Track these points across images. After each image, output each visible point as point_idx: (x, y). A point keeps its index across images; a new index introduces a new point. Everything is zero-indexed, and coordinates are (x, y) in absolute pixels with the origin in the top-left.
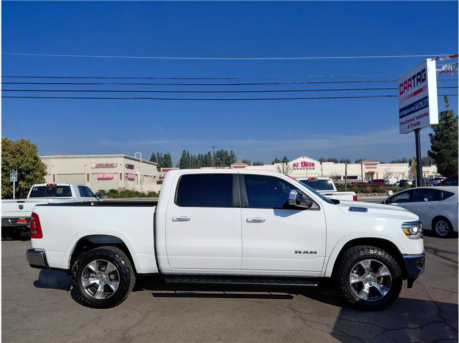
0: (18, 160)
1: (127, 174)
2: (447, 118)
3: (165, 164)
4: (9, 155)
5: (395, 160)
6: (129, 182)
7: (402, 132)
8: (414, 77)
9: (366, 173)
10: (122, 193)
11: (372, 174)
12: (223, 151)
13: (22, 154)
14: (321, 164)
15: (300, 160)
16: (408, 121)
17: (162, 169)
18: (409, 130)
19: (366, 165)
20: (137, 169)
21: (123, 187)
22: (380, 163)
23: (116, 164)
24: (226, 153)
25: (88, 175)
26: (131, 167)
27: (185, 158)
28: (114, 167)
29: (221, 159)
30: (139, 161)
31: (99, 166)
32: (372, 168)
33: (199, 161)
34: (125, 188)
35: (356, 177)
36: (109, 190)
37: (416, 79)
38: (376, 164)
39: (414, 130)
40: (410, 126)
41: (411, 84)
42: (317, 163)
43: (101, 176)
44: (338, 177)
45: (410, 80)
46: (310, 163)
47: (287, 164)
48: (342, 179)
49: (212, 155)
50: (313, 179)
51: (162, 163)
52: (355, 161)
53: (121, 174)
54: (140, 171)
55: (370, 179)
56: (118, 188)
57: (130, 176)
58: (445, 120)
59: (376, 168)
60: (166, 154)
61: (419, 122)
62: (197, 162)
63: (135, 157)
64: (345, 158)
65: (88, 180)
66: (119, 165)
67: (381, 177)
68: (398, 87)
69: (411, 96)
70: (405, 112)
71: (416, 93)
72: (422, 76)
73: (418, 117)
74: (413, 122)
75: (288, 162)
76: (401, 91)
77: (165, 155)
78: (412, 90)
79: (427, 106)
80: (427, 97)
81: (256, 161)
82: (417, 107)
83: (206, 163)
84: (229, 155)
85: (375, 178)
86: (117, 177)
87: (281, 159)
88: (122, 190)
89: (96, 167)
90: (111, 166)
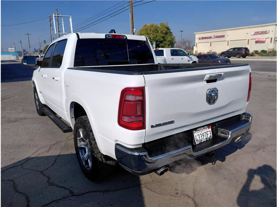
4: (152, 33)
21: (272, 48)
25: (248, 40)
28: (267, 33)
31: (256, 33)
34: (274, 49)
36: (261, 51)
53: (271, 38)
65: (248, 44)
66: (271, 31)
86: (268, 41)
88: (269, 51)
89: (254, 34)
90: (265, 33)
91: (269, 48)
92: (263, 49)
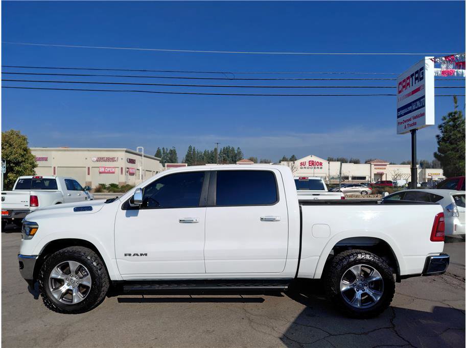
0: (6, 151)
1: (128, 168)
2: (455, 119)
3: (170, 159)
5: (406, 162)
6: (130, 177)
7: (399, 133)
8: (412, 75)
9: (375, 174)
10: (122, 187)
11: (381, 175)
12: (229, 148)
13: (11, 145)
14: (329, 163)
15: (307, 159)
16: (405, 122)
17: (166, 164)
18: (405, 130)
19: (375, 165)
20: (139, 164)
21: (124, 181)
22: (391, 164)
23: (118, 158)
24: (233, 149)
25: (89, 168)
26: (132, 161)
27: (190, 153)
28: (116, 161)
29: (228, 156)
30: (141, 155)
31: (100, 160)
32: (381, 169)
33: (205, 158)
34: (126, 182)
35: (364, 178)
36: (110, 185)
37: (414, 77)
38: (386, 165)
39: (411, 131)
40: (407, 126)
41: (409, 83)
42: (325, 163)
43: (102, 170)
44: (346, 177)
45: (408, 78)
46: (318, 162)
47: (294, 163)
48: (350, 179)
49: (219, 151)
50: (304, 178)
51: (168, 158)
52: (365, 161)
53: (122, 168)
54: (141, 166)
55: (379, 180)
56: (119, 183)
57: (131, 171)
58: (454, 121)
59: (385, 169)
60: (172, 149)
61: (416, 123)
62: (203, 158)
63: (137, 152)
64: (355, 158)
65: (89, 174)
66: (121, 160)
67: (390, 179)
68: (397, 86)
69: (409, 95)
70: (403, 112)
71: (414, 92)
72: (419, 75)
73: (415, 118)
74: (410, 123)
75: (296, 160)
76: (400, 90)
77: (171, 151)
78: (410, 89)
79: (424, 106)
80: (424, 97)
81: (263, 159)
82: (414, 107)
83: (211, 159)
84: (236, 152)
85: (384, 179)
86: (118, 171)
87: (289, 157)
88: (122, 185)
89: (97, 161)
90: (112, 160)
91: (120, 181)
92: (113, 183)
